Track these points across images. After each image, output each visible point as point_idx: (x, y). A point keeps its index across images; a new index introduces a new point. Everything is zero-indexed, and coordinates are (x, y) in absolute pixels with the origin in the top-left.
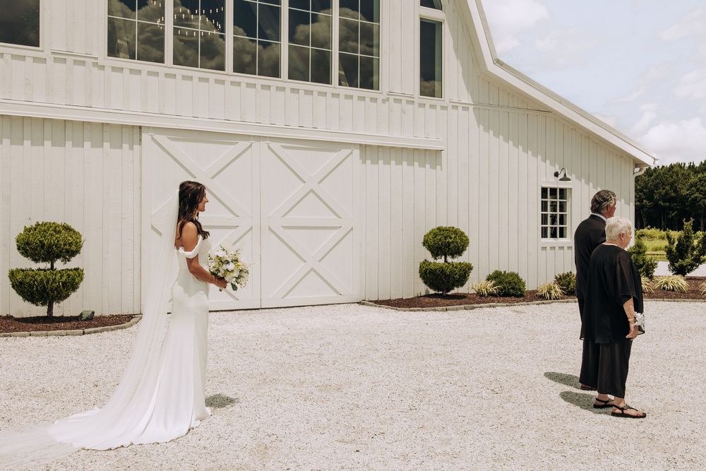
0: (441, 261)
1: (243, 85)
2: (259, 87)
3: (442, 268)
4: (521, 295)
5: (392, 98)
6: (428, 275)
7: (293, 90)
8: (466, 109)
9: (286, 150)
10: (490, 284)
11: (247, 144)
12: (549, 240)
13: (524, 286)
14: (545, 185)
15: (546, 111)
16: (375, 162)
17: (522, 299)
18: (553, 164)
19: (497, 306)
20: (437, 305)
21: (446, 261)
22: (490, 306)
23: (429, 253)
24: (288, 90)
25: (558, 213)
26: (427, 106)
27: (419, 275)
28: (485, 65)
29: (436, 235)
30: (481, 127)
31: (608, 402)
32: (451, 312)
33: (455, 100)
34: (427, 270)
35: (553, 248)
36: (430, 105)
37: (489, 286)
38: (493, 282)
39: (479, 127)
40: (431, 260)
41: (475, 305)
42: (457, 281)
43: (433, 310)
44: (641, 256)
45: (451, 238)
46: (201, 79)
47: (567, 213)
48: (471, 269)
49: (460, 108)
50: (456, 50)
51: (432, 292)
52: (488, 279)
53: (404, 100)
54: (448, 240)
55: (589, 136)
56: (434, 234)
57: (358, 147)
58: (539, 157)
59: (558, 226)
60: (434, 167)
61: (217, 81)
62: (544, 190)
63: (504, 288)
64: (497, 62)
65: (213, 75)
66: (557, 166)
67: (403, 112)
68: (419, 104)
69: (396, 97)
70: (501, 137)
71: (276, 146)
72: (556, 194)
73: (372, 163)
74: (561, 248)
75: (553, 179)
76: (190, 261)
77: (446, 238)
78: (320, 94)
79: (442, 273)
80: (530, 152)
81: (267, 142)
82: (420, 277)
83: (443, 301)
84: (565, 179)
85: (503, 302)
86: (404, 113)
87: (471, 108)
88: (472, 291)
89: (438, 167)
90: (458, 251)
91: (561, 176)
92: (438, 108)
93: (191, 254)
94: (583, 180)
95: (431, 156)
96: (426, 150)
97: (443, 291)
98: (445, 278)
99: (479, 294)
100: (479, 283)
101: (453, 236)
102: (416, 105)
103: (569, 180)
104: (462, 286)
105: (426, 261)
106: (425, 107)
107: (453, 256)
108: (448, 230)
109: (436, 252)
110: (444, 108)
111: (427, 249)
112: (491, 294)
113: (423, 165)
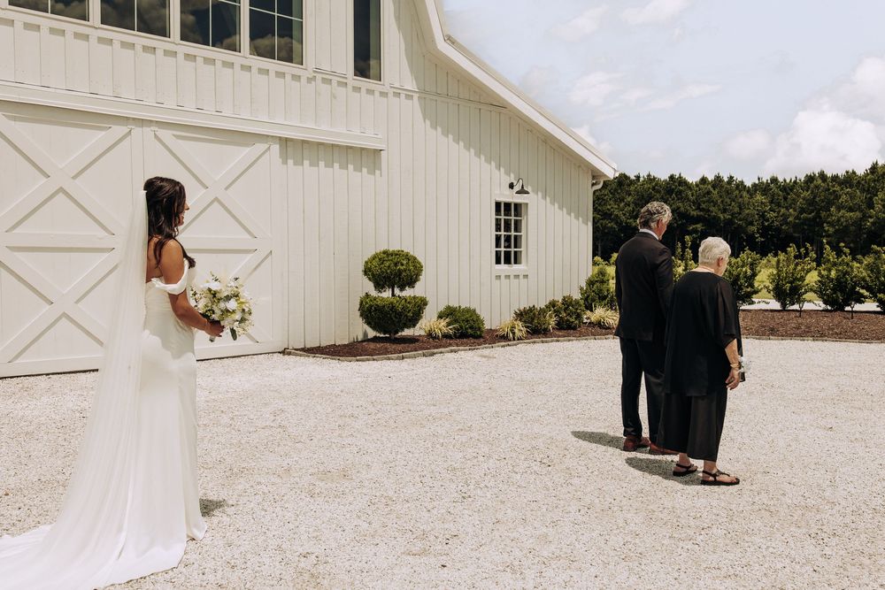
0: (387, 294)
1: (117, 45)
2: (139, 48)
3: (392, 303)
4: (480, 337)
5: (319, 77)
6: (372, 313)
7: (187, 56)
8: (409, 97)
9: (180, 141)
10: (443, 323)
11: (125, 129)
12: (503, 266)
13: (483, 324)
14: (499, 199)
15: (500, 106)
16: (299, 163)
17: (482, 340)
18: (508, 173)
19: (459, 350)
20: (386, 352)
21: (393, 295)
22: (452, 351)
23: (371, 285)
24: (180, 56)
25: (513, 233)
26: (363, 90)
27: (358, 313)
28: (433, 41)
29: (382, 261)
30: (428, 122)
31: (690, 467)
32: (408, 360)
33: (397, 85)
34: (371, 306)
35: (508, 277)
36: (367, 90)
37: (442, 326)
38: (448, 320)
39: (425, 121)
40: (374, 293)
41: (436, 350)
42: (410, 321)
43: (386, 359)
44: (605, 285)
45: (402, 265)
46: (53, 31)
47: (523, 233)
48: (426, 304)
49: (403, 96)
50: (398, 18)
51: (372, 333)
52: (440, 317)
53: (335, 80)
54: (399, 267)
55: (548, 141)
56: (380, 259)
57: (278, 141)
58: (493, 163)
59: (513, 250)
60: (372, 172)
61: (77, 35)
62: (498, 205)
63: (461, 327)
64: (448, 39)
65: (70, 25)
66: (512, 175)
67: (334, 96)
68: (353, 87)
69: (325, 76)
70: (451, 136)
71: (166, 135)
72: (510, 210)
73: (295, 164)
74: (517, 277)
75: (508, 191)
76: (174, 298)
77: (396, 264)
78: (226, 64)
79: (391, 309)
80: (482, 157)
81: (152, 128)
82: (361, 315)
83: (394, 346)
84: (522, 191)
85: (462, 344)
86: (335, 98)
87: (416, 96)
88: (423, 333)
89: (377, 172)
90: (411, 281)
91: (517, 188)
92: (377, 94)
93: (175, 288)
94: (540, 194)
95: (367, 157)
96: (362, 149)
97: (389, 333)
98: (396, 318)
99: (430, 335)
100: (429, 321)
101: (405, 262)
102: (350, 87)
103: (527, 193)
104: (414, 326)
105: (367, 295)
106: (360, 92)
107: (402, 288)
108: (398, 254)
109: (381, 283)
110: (383, 94)
111: (370, 279)
112: (446, 336)
113: (358, 169)
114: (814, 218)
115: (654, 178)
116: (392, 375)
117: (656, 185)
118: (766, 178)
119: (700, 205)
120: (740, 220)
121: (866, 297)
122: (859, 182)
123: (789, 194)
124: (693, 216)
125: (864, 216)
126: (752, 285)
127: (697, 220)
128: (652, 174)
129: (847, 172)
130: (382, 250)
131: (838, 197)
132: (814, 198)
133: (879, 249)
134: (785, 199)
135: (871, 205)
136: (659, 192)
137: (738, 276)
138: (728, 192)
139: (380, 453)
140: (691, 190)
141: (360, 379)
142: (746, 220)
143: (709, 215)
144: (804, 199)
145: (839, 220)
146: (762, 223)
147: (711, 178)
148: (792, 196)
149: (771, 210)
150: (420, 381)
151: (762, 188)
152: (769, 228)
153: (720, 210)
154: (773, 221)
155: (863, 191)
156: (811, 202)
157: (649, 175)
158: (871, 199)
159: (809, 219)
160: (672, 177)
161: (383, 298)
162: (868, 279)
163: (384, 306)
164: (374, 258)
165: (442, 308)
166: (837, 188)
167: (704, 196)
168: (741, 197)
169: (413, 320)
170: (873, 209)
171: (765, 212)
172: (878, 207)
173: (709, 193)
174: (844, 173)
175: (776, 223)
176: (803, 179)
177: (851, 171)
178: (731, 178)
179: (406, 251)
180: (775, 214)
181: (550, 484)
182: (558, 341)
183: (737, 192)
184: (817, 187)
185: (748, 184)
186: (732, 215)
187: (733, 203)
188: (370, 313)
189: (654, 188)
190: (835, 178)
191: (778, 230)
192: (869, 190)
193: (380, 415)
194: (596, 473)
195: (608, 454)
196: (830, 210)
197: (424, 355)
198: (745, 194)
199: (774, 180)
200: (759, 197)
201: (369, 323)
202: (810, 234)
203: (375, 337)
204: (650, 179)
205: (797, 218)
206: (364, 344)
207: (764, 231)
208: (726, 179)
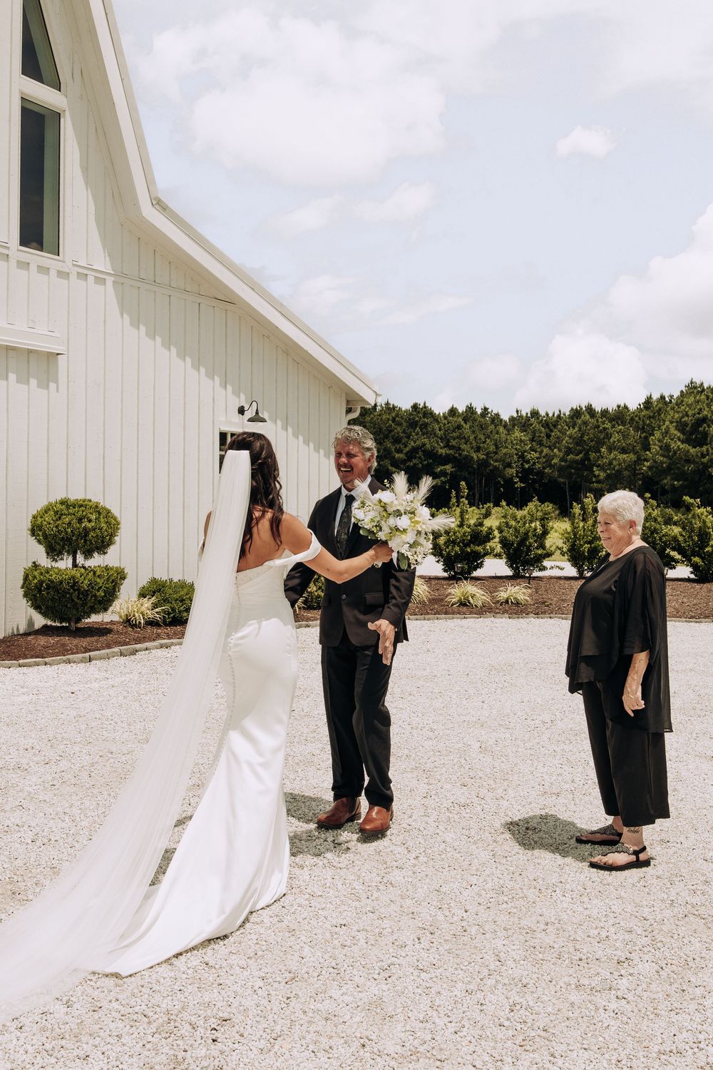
0: (65, 563)
3: (73, 577)
8: (101, 281)
14: (225, 429)
15: (227, 300)
18: (236, 393)
19: (172, 644)
20: (64, 651)
21: (75, 565)
22: (161, 647)
23: (41, 550)
26: (33, 267)
27: (21, 592)
28: (136, 204)
29: (60, 516)
30: (126, 318)
32: (98, 663)
33: (83, 262)
34: (41, 582)
36: (39, 267)
37: (146, 609)
38: (153, 600)
39: (122, 316)
40: (45, 562)
41: (138, 646)
42: (100, 602)
43: (65, 662)
45: (90, 521)
48: (124, 578)
49: (91, 279)
50: (85, 169)
51: (40, 621)
52: (142, 595)
54: (85, 524)
55: (289, 350)
56: (56, 513)
58: (217, 379)
60: (44, 385)
62: (223, 436)
63: (173, 609)
64: (158, 203)
66: (243, 397)
68: (18, 262)
70: (158, 340)
75: (236, 417)
77: (80, 520)
79: (72, 587)
80: (202, 370)
82: (25, 595)
83: (76, 641)
84: (257, 419)
87: (110, 280)
88: (116, 618)
89: (52, 386)
90: (102, 545)
91: (249, 414)
92: (53, 273)
94: (279, 423)
96: (30, 351)
97: (69, 620)
98: (78, 598)
99: (128, 622)
100: (128, 602)
101: (93, 517)
102: (13, 263)
103: (263, 420)
104: (106, 610)
105: (35, 565)
106: (28, 269)
107: (88, 554)
108: (81, 505)
109: (58, 547)
110: (63, 275)
111: (39, 542)
112: (151, 623)
113: (24, 380)
114: (582, 461)
115: (394, 407)
116: (75, 689)
117: (397, 415)
118: (526, 411)
119: (448, 441)
120: (496, 461)
121: (677, 561)
122: (632, 419)
123: (551, 431)
124: (441, 455)
125: (639, 459)
126: (542, 546)
127: (445, 460)
128: (391, 402)
129: (619, 406)
130: (59, 499)
131: (608, 436)
132: (582, 437)
133: (692, 501)
134: (548, 436)
135: (646, 447)
136: (400, 424)
137: (526, 534)
138: (482, 427)
139: (70, 839)
140: (438, 423)
141: (25, 698)
142: (504, 461)
143: (460, 455)
144: (570, 437)
145: (610, 463)
146: (522, 465)
147: (461, 409)
148: (555, 433)
149: (532, 449)
150: (121, 698)
151: (520, 422)
152: (530, 471)
153: (472, 448)
154: (534, 463)
155: (637, 429)
156: (579, 441)
157: (387, 404)
158: (646, 438)
159: (576, 462)
160: (415, 407)
161: (60, 570)
162: (681, 539)
163: (61, 582)
164: (46, 511)
165: (144, 581)
166: (608, 425)
167: (454, 431)
168: (497, 433)
169: (105, 603)
170: (649, 450)
171: (525, 451)
172: (655, 448)
173: (459, 427)
174: (615, 407)
175: (538, 466)
176: (567, 413)
177: (622, 405)
178: (486, 409)
179: (94, 500)
180: (537, 455)
181: (359, 887)
182: (308, 626)
183: (493, 427)
184: (585, 423)
185: (505, 417)
186: (487, 455)
187: (488, 441)
188: (40, 591)
189: (394, 420)
190: (605, 413)
191: (541, 473)
192: (643, 428)
193: (64, 764)
194: (422, 859)
195: (430, 820)
196: (600, 452)
197: (122, 654)
198: (501, 429)
199: (535, 414)
200: (517, 434)
201: (37, 607)
202: (578, 480)
203: (45, 627)
204: (389, 408)
205: (562, 460)
206: (30, 638)
207: (525, 474)
208: (479, 411)
